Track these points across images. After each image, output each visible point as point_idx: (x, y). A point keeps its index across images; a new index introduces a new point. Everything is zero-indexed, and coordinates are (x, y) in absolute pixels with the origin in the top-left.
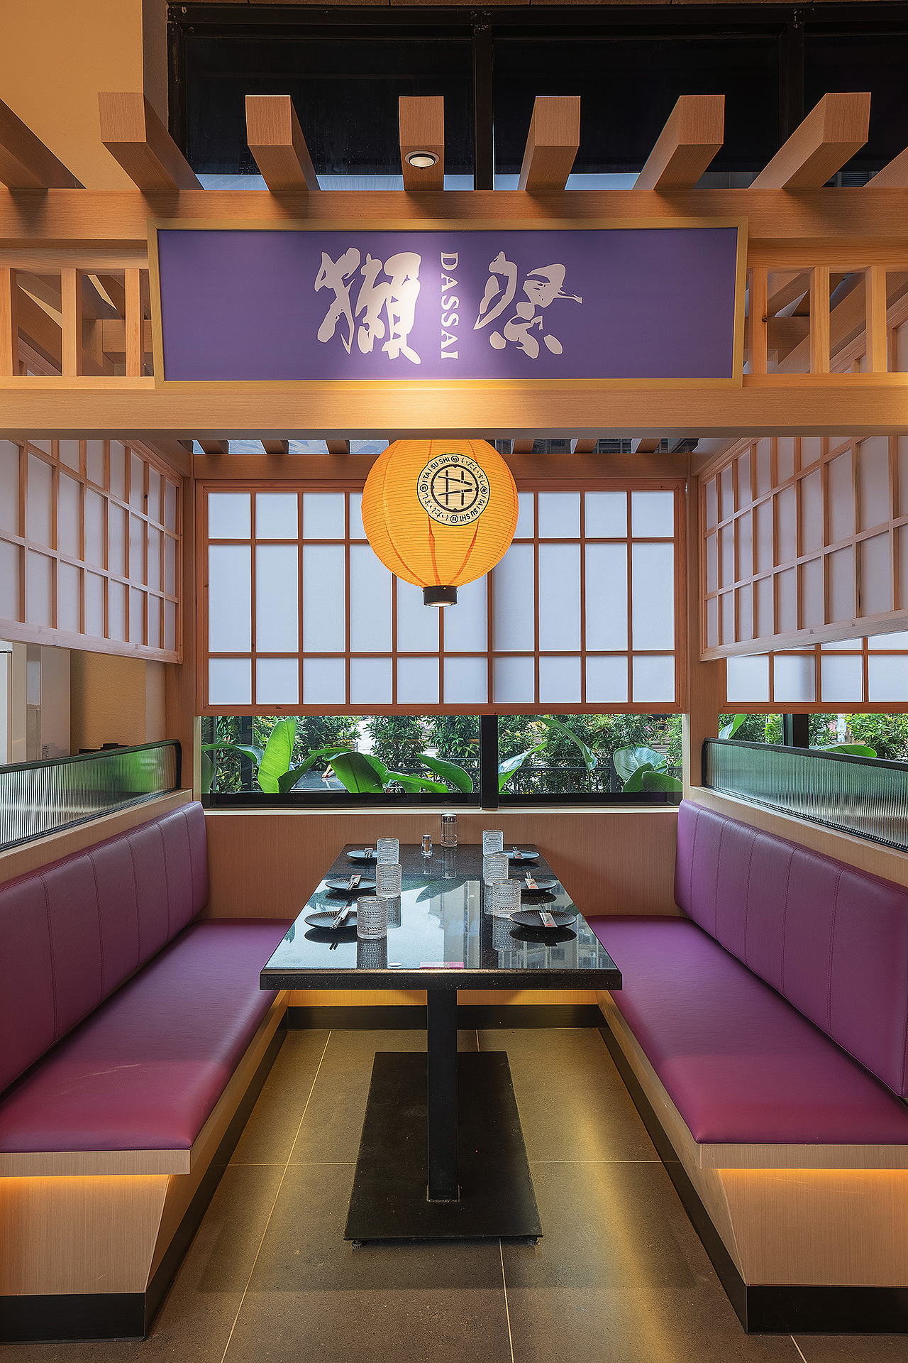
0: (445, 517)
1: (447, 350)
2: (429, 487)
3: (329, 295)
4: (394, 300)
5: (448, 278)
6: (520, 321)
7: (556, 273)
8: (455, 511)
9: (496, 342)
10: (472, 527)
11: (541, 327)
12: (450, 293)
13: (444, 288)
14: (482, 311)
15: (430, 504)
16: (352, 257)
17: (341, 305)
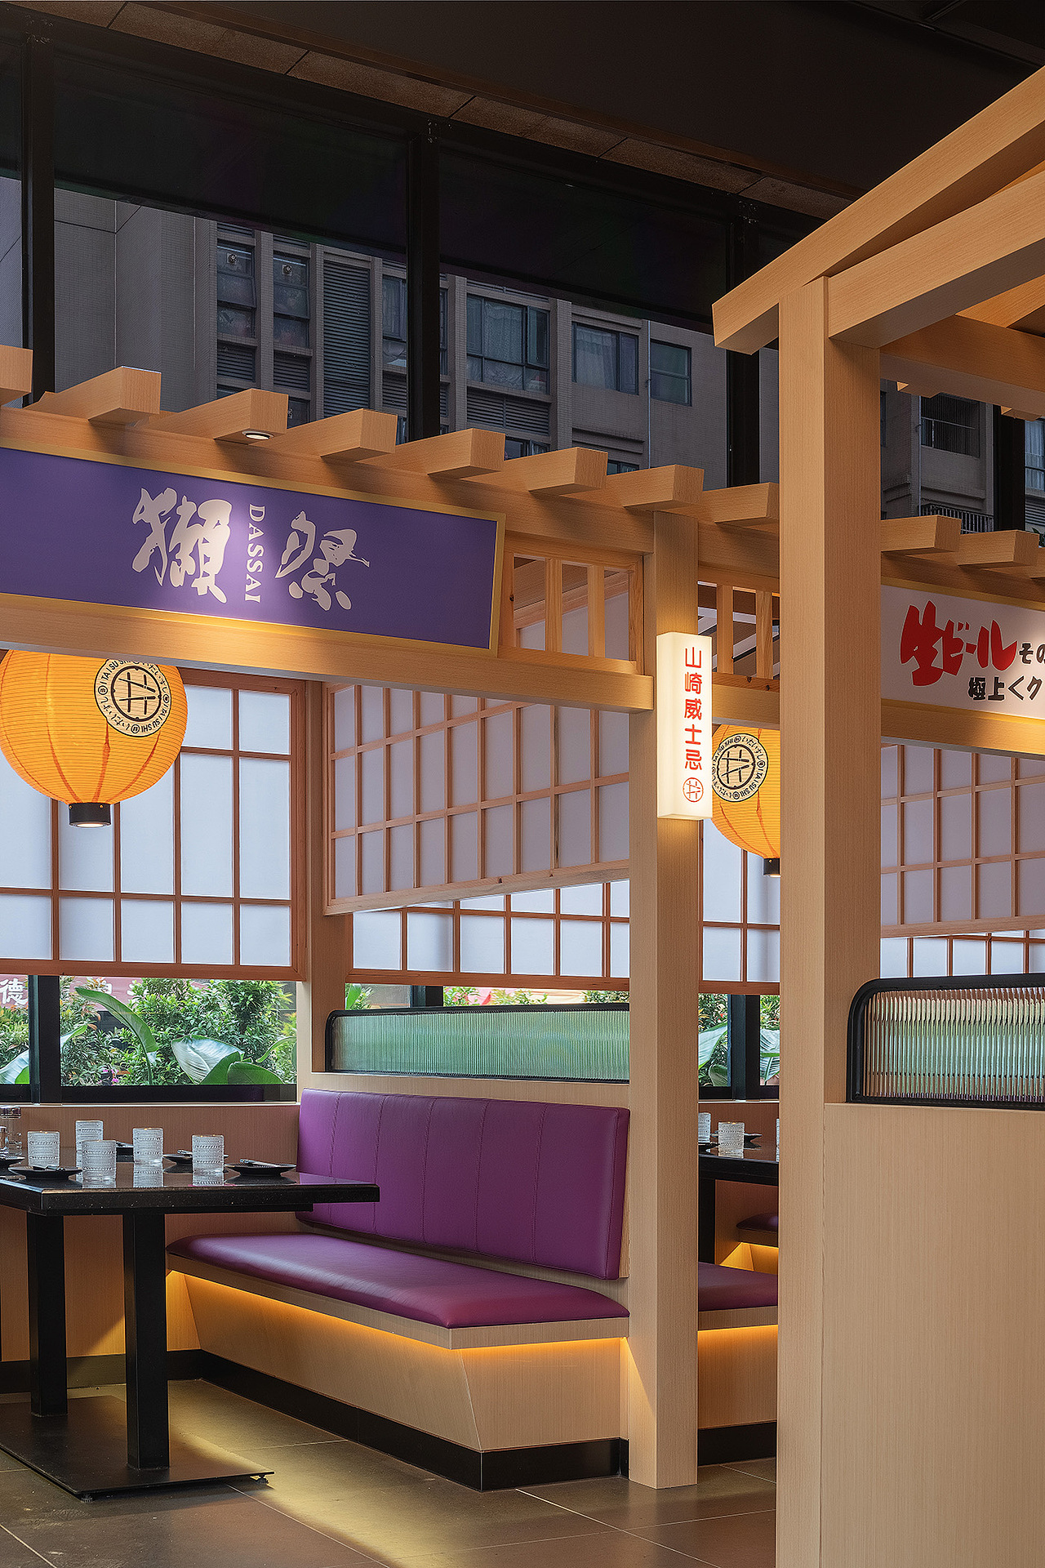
0: (126, 725)
1: (251, 593)
2: (109, 690)
3: (145, 529)
4: (205, 541)
5: (255, 528)
6: (316, 575)
7: (349, 537)
8: (137, 719)
9: (295, 591)
10: (152, 740)
11: (333, 584)
12: (256, 541)
13: (251, 537)
14: (284, 562)
15: (110, 710)
16: (169, 497)
17: (156, 539)
